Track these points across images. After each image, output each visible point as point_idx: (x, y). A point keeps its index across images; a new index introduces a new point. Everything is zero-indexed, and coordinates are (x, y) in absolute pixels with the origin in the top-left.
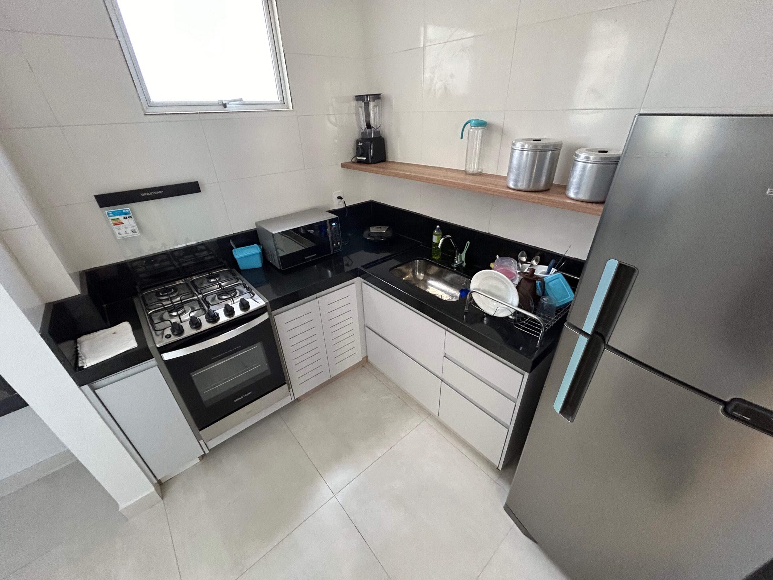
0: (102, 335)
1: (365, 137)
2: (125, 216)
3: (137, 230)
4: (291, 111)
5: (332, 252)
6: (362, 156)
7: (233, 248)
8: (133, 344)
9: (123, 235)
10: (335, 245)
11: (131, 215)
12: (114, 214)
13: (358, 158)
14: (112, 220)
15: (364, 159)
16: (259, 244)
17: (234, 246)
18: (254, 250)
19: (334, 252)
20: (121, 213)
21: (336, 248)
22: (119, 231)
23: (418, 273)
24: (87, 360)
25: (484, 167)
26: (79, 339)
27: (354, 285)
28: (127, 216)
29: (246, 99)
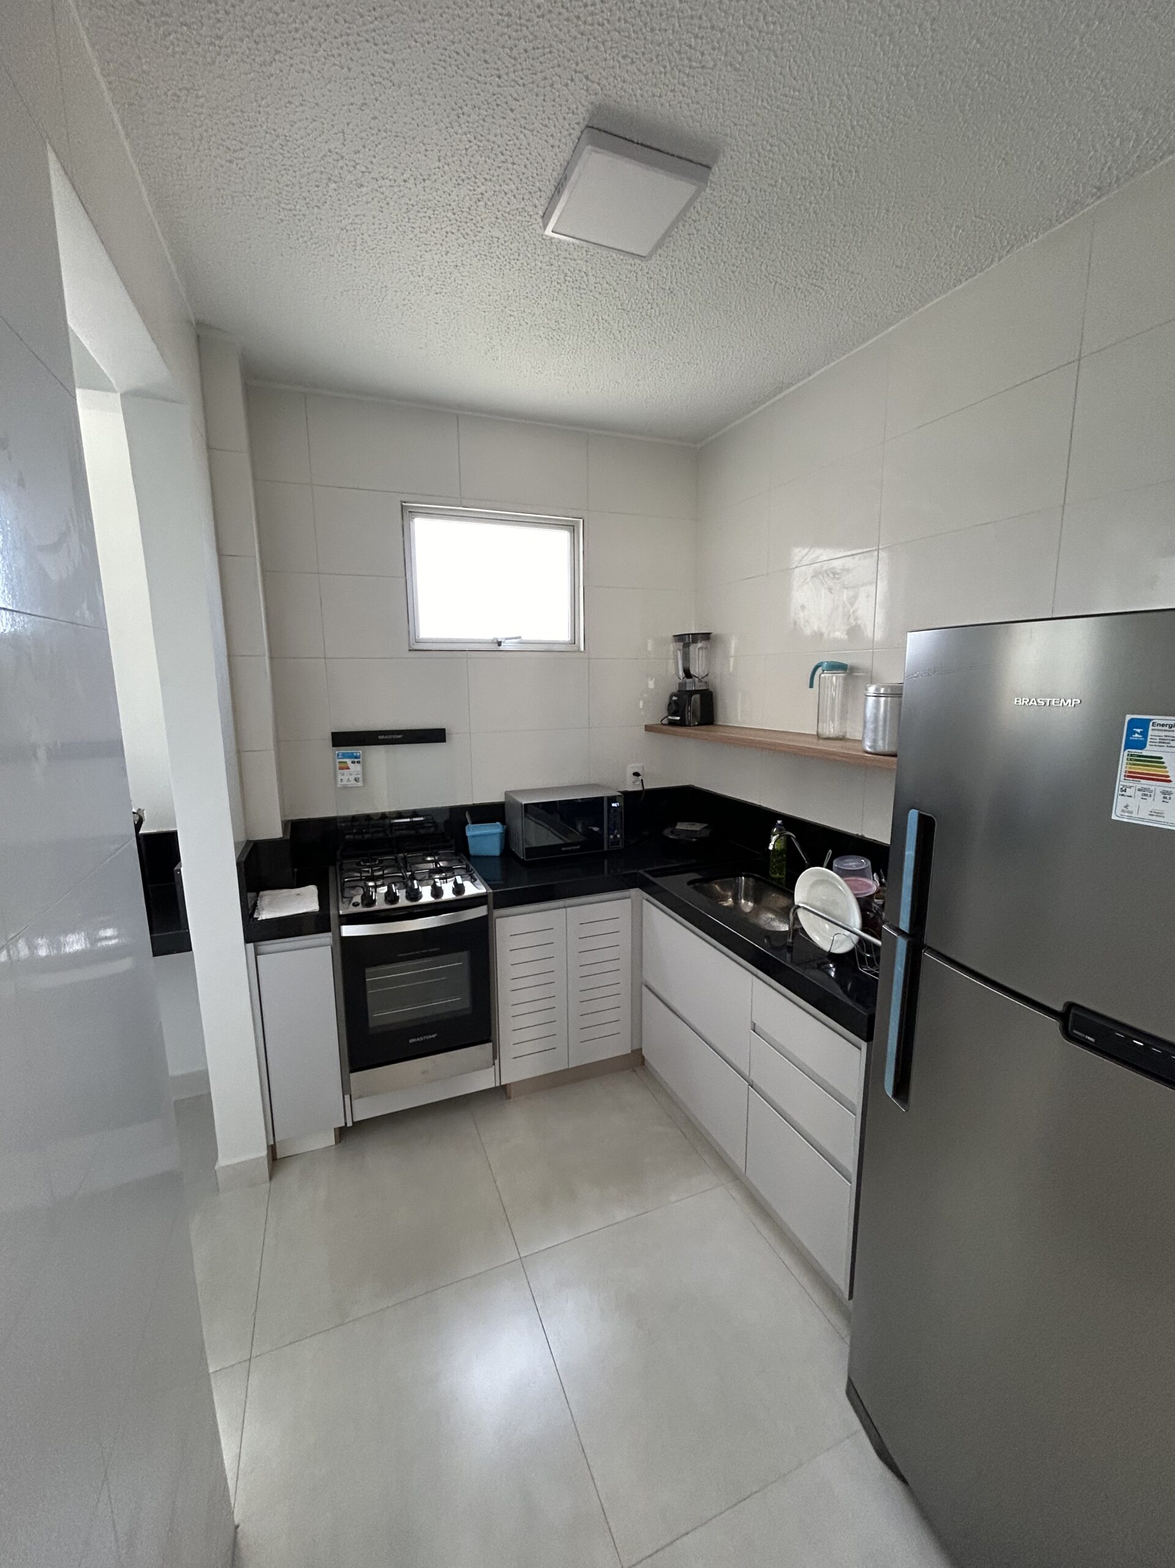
0: (286, 894)
1: (684, 689)
2: (353, 760)
3: (361, 779)
4: (581, 652)
5: (606, 849)
6: (675, 714)
7: (467, 823)
8: (314, 907)
9: (345, 782)
10: (611, 837)
11: (360, 760)
12: (344, 756)
13: (670, 717)
14: (340, 762)
15: (678, 718)
16: (503, 822)
17: (469, 821)
18: (496, 829)
19: (609, 848)
20: (351, 756)
21: (613, 844)
22: (342, 777)
23: (743, 901)
24: (264, 912)
25: (849, 730)
26: (261, 893)
27: (628, 901)
28: (356, 760)
29: (525, 638)
